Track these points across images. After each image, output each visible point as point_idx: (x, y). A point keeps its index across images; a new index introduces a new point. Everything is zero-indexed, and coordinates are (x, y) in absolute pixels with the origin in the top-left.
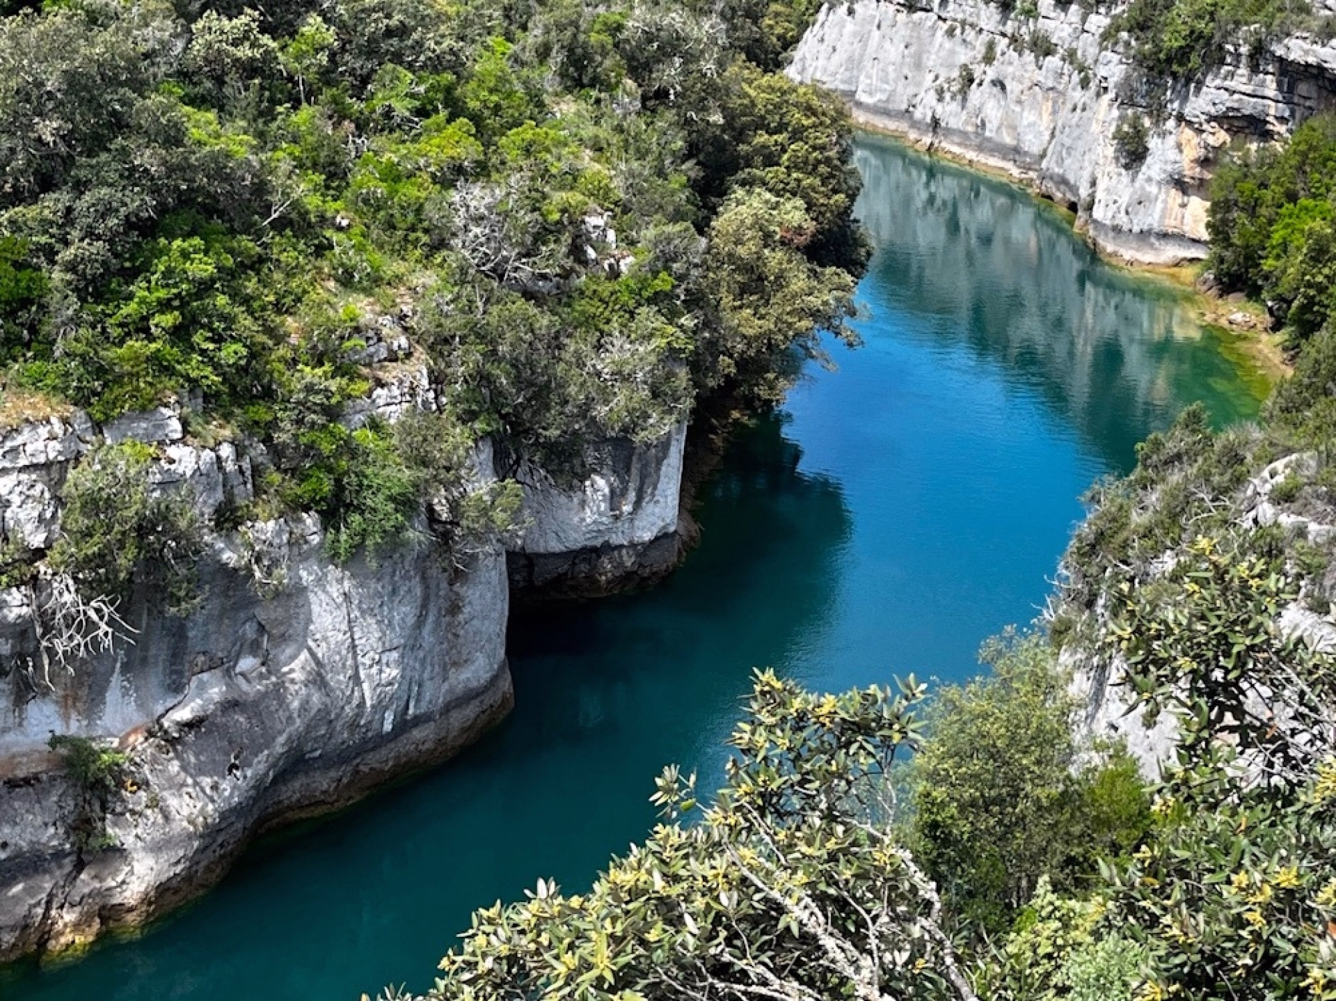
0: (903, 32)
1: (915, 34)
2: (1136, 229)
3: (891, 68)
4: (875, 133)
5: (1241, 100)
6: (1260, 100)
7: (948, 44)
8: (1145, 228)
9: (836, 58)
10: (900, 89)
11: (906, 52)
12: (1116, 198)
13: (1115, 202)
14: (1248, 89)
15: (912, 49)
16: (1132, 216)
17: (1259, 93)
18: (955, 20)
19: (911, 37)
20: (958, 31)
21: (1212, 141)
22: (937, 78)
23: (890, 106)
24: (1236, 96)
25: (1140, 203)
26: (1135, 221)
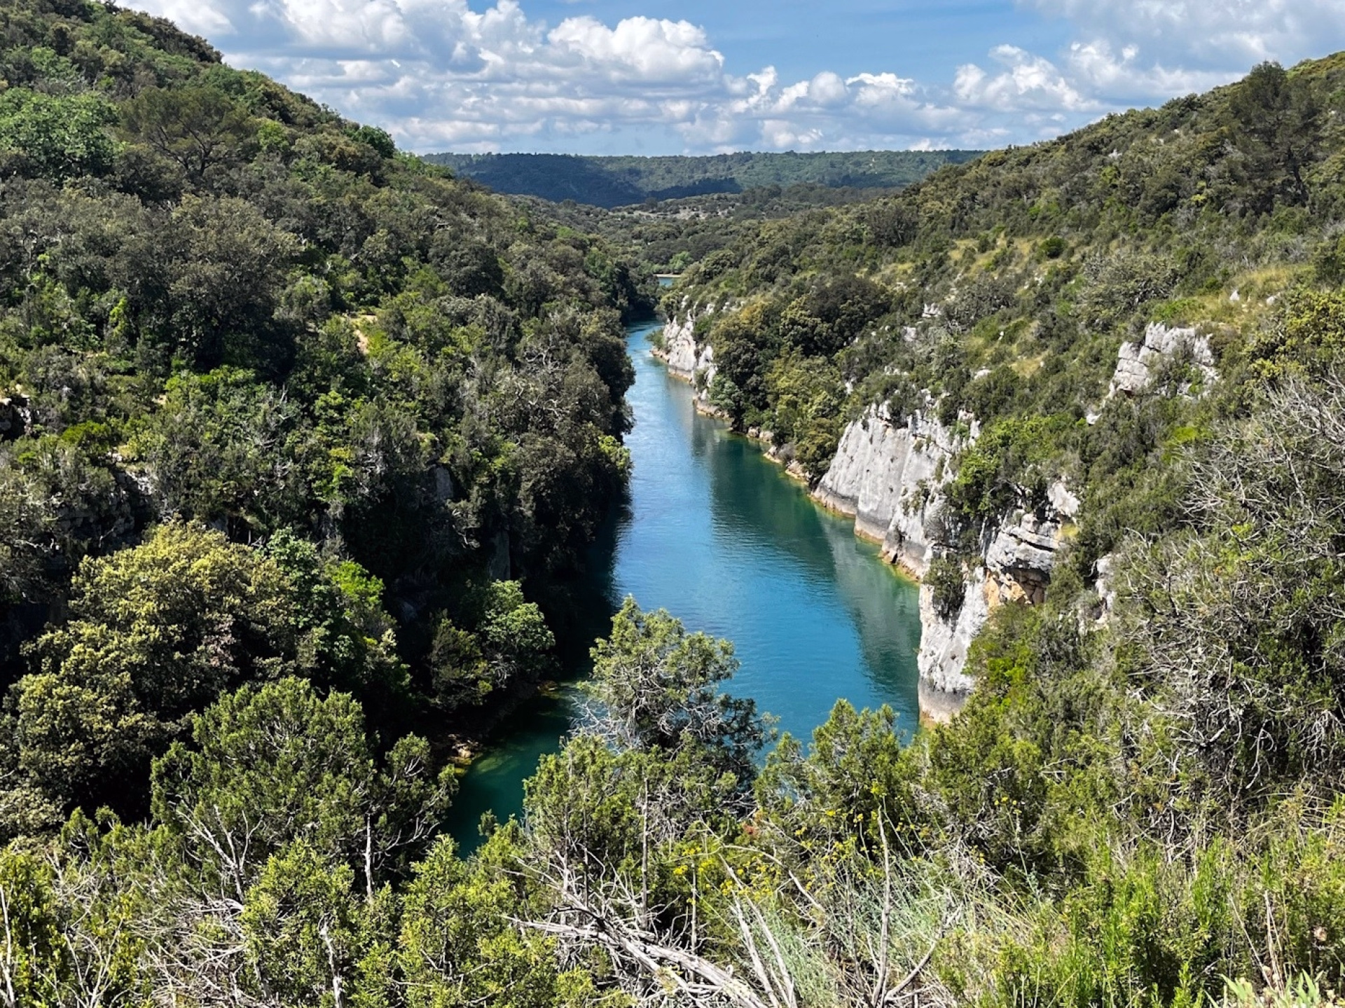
0: (890, 445)
1: (900, 449)
2: (949, 688)
3: (879, 480)
4: (867, 542)
5: (1027, 550)
6: (1046, 552)
7: (916, 461)
8: (959, 687)
9: (853, 466)
10: (886, 501)
11: (892, 465)
12: (933, 648)
13: (933, 654)
14: (1034, 539)
15: (897, 463)
16: (945, 672)
17: (1045, 544)
18: (923, 437)
19: (897, 451)
20: (924, 448)
21: (1008, 594)
22: (906, 491)
23: (879, 516)
24: (1023, 545)
25: (953, 658)
26: (948, 679)
